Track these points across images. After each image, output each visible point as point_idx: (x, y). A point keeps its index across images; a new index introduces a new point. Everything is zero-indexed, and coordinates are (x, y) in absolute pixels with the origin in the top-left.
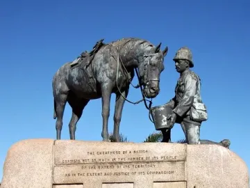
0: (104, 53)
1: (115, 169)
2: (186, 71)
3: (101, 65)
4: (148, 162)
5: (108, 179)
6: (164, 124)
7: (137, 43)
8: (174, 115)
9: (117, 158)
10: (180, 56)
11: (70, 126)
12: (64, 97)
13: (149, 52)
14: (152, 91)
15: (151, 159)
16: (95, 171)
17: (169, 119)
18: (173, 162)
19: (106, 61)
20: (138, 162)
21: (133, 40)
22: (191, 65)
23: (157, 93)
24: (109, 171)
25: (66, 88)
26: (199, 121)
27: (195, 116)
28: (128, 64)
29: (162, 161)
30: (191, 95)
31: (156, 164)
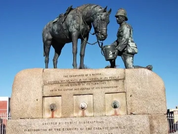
0: (72, 14)
1: (81, 86)
2: (123, 23)
3: (71, 21)
4: (101, 81)
5: (77, 92)
6: (111, 56)
7: (92, 7)
8: (117, 51)
9: (82, 79)
10: (119, 14)
11: (54, 60)
12: (49, 42)
13: (100, 12)
14: (102, 36)
15: (103, 79)
16: (69, 88)
17: (113, 54)
18: (117, 80)
19: (74, 19)
20: (95, 81)
21: (90, 5)
22: (126, 19)
23: (105, 37)
24: (77, 87)
25: (50, 37)
26: (133, 54)
27: (130, 51)
28: (87, 20)
29: (110, 80)
30: (127, 37)
31: (106, 82)
